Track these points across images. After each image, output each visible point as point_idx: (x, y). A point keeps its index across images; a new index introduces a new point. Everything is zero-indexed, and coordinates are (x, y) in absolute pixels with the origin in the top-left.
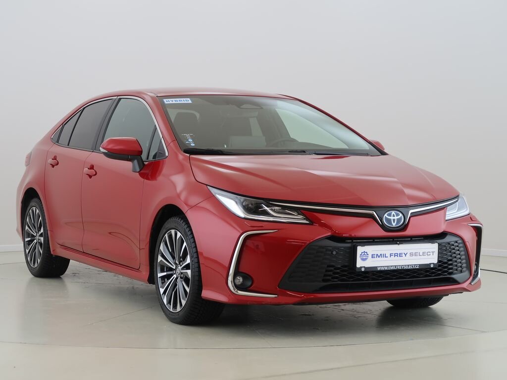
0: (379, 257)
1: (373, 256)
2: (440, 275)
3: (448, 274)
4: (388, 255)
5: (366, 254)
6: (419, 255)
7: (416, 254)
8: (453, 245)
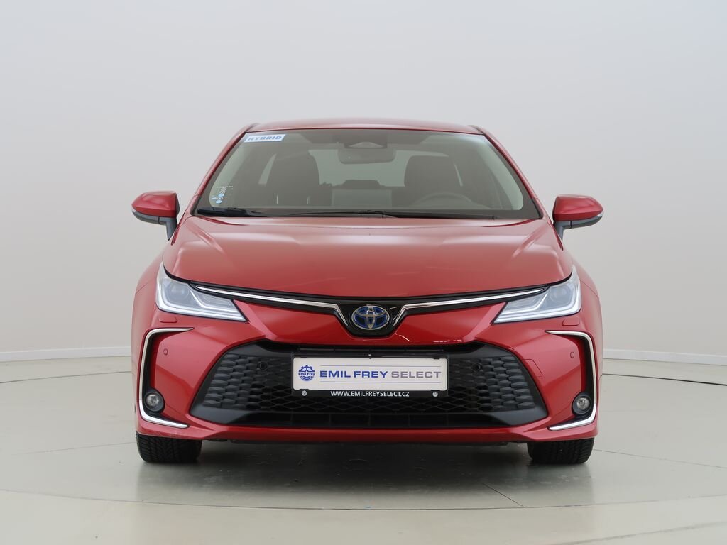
0: (334, 376)
1: (322, 374)
2: (463, 410)
3: (480, 409)
4: (350, 373)
5: (309, 370)
6: (410, 376)
7: (403, 375)
8: (490, 363)
